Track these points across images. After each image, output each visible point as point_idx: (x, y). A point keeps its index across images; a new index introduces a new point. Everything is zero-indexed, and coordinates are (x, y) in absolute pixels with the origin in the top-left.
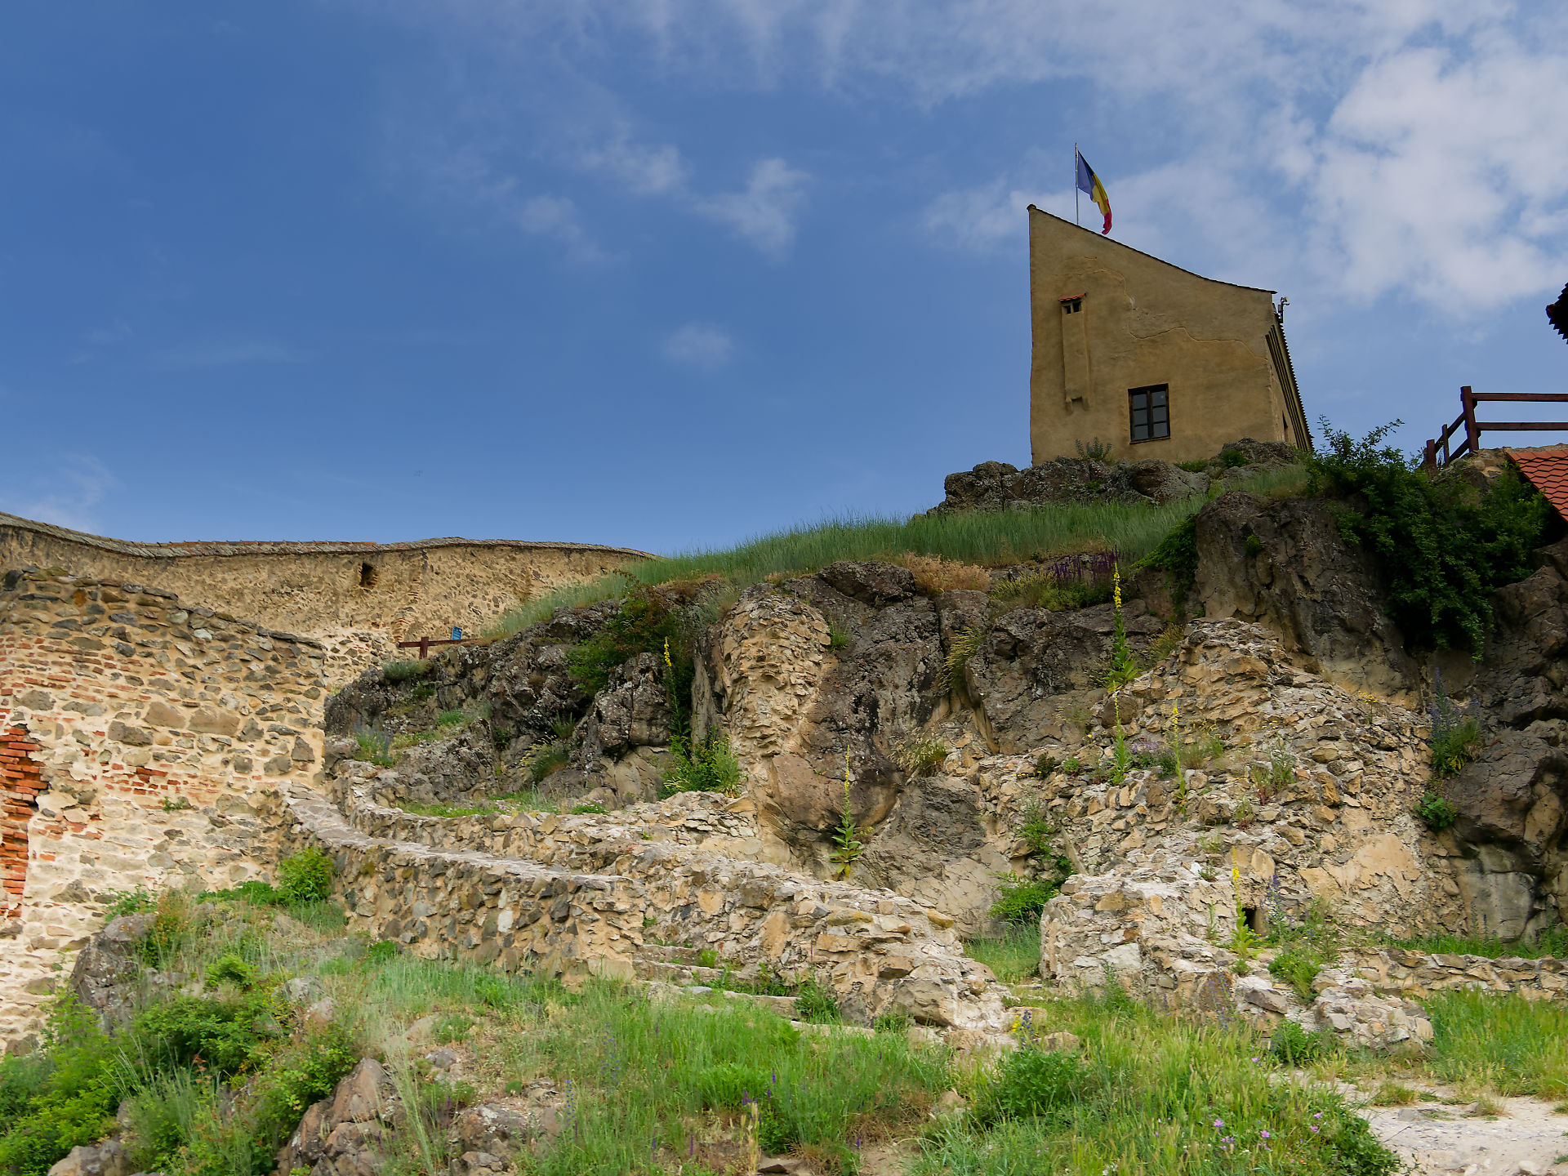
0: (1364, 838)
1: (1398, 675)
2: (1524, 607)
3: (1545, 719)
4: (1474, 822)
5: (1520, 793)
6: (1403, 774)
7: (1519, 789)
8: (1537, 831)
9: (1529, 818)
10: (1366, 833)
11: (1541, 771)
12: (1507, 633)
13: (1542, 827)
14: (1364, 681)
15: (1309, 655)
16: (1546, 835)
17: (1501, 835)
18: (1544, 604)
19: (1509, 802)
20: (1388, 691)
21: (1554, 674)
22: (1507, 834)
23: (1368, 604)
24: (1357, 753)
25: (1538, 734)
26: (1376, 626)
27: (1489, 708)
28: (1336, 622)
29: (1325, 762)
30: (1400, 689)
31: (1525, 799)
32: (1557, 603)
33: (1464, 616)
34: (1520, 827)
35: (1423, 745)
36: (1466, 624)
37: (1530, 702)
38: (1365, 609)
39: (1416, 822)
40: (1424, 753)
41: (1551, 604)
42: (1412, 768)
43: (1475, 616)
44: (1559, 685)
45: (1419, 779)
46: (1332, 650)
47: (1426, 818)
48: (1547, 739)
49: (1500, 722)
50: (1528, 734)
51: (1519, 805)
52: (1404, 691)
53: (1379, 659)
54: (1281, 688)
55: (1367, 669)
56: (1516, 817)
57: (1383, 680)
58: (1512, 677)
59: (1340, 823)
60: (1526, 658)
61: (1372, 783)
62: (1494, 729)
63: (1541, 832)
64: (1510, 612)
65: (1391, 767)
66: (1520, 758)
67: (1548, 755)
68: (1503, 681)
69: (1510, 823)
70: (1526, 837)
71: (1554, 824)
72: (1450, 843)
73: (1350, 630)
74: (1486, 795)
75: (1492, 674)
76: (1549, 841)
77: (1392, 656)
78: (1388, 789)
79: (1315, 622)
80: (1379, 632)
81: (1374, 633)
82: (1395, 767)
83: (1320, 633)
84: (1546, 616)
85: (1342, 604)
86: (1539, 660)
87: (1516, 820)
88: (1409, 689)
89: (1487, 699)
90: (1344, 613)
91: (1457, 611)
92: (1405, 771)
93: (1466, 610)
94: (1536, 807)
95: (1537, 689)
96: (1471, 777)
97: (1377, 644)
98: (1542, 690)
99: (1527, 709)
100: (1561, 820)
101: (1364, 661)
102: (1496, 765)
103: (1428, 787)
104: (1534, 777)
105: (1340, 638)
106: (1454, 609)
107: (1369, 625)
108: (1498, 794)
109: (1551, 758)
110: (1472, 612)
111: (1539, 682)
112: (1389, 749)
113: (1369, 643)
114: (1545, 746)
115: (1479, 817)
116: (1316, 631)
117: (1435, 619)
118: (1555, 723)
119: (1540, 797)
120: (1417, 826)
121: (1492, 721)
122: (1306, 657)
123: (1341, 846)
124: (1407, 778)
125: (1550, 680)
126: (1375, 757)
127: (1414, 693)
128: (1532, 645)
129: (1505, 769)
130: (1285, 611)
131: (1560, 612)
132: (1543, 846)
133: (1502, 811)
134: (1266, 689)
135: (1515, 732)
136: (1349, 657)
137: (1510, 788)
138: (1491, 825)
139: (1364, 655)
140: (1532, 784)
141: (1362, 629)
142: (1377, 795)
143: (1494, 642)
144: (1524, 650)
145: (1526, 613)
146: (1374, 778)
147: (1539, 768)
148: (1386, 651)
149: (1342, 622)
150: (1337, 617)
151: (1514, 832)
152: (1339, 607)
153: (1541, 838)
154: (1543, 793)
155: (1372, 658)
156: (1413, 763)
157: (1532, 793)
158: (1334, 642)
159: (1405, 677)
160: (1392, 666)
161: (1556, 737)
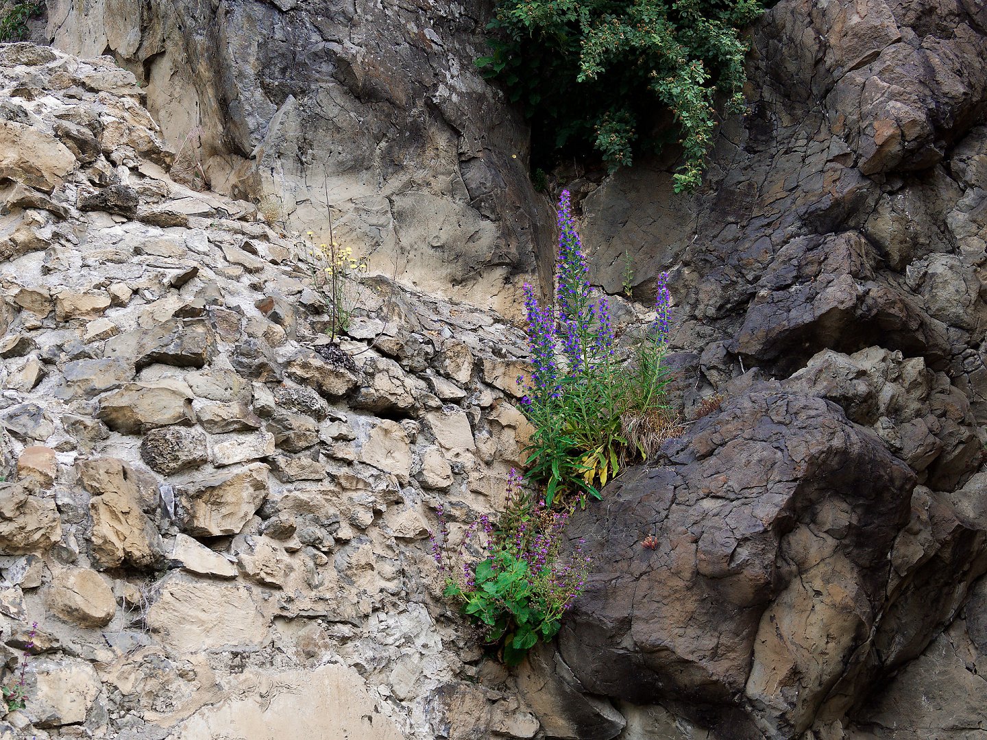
0: (223, 678)
1: (488, 229)
2: (824, 47)
3: (848, 348)
4: (612, 638)
5: (744, 553)
6: (427, 488)
7: (743, 541)
8: (783, 671)
9: (766, 632)
10: (239, 660)
11: (812, 492)
12: (782, 122)
13: (802, 658)
14: (388, 237)
15: (246, 156)
16: (812, 685)
17: (684, 679)
18: (876, 35)
19: (715, 580)
20: (457, 270)
21: (885, 225)
22: (698, 677)
23: (429, 33)
24: (264, 413)
25: (821, 387)
26: (442, 91)
27: (712, 320)
28: (327, 68)
29: (137, 429)
30: (490, 265)
31: (756, 571)
32: (910, 34)
33: (672, 69)
34: (739, 657)
35: (510, 413)
36: (669, 87)
37: (810, 299)
38: (419, 47)
39: (450, 633)
40: (508, 435)
41: (894, 33)
42: (457, 472)
43: (698, 66)
44: (896, 257)
45: (479, 507)
46: (304, 145)
47: (476, 620)
48: (844, 401)
49: (731, 357)
50: (797, 386)
51: (742, 589)
52: (500, 273)
53: (441, 182)
54: (99, 221)
55: (400, 203)
56: (728, 626)
57: (444, 237)
58: (777, 237)
59: (139, 625)
60: (817, 185)
61: (302, 507)
62: (714, 376)
63: (795, 675)
64: (791, 67)
65: (385, 463)
66: (760, 451)
67: (837, 442)
68: (754, 249)
69: (709, 643)
70: (753, 690)
71: (835, 651)
72: (545, 700)
73: (363, 94)
74: (655, 559)
75: (733, 231)
76: (820, 702)
77: (476, 174)
78: (361, 529)
79: (266, 64)
80: (450, 112)
81: (435, 110)
82: (399, 463)
83: (277, 95)
84: (877, 66)
85: (351, 22)
86: (850, 184)
87: (726, 635)
88: (516, 268)
89: (710, 294)
90: (351, 46)
91: (654, 58)
92: (433, 479)
93: (677, 53)
94: (787, 597)
95: (832, 262)
96: (625, 508)
97: (442, 140)
98: (846, 266)
99: (802, 316)
100: (858, 638)
101: (395, 183)
102: (695, 472)
103: (501, 530)
104: (791, 505)
105: (332, 111)
106: (645, 50)
107: (423, 89)
108: (683, 556)
109: (844, 453)
110: (691, 58)
111: (840, 246)
112: (393, 412)
113: (416, 136)
114: (833, 418)
115: (626, 624)
116: (267, 90)
117: (589, 69)
118: (872, 359)
119: (802, 569)
120: (450, 645)
121: (713, 354)
122: (238, 161)
123: (126, 704)
124: (436, 500)
125: (874, 242)
126: (328, 431)
127: (529, 281)
128: (838, 146)
129: (714, 485)
130: (200, 39)
131: (916, 57)
132: (798, 715)
133: (691, 605)
134: (40, 216)
135: (763, 383)
136: (354, 167)
137: (720, 537)
138: (656, 649)
139: (399, 167)
140: (783, 527)
141: (401, 96)
142: (314, 543)
143: (749, 150)
144: (817, 161)
145: (829, 60)
146: (310, 493)
147: (805, 482)
148: (464, 161)
149: (342, 67)
150: (329, 54)
151: (718, 670)
152: (341, 32)
153: (793, 692)
154: (814, 554)
155: (419, 175)
156: (467, 460)
157: (780, 554)
158: (312, 120)
159: (506, 233)
160: (475, 203)
161: (871, 397)
